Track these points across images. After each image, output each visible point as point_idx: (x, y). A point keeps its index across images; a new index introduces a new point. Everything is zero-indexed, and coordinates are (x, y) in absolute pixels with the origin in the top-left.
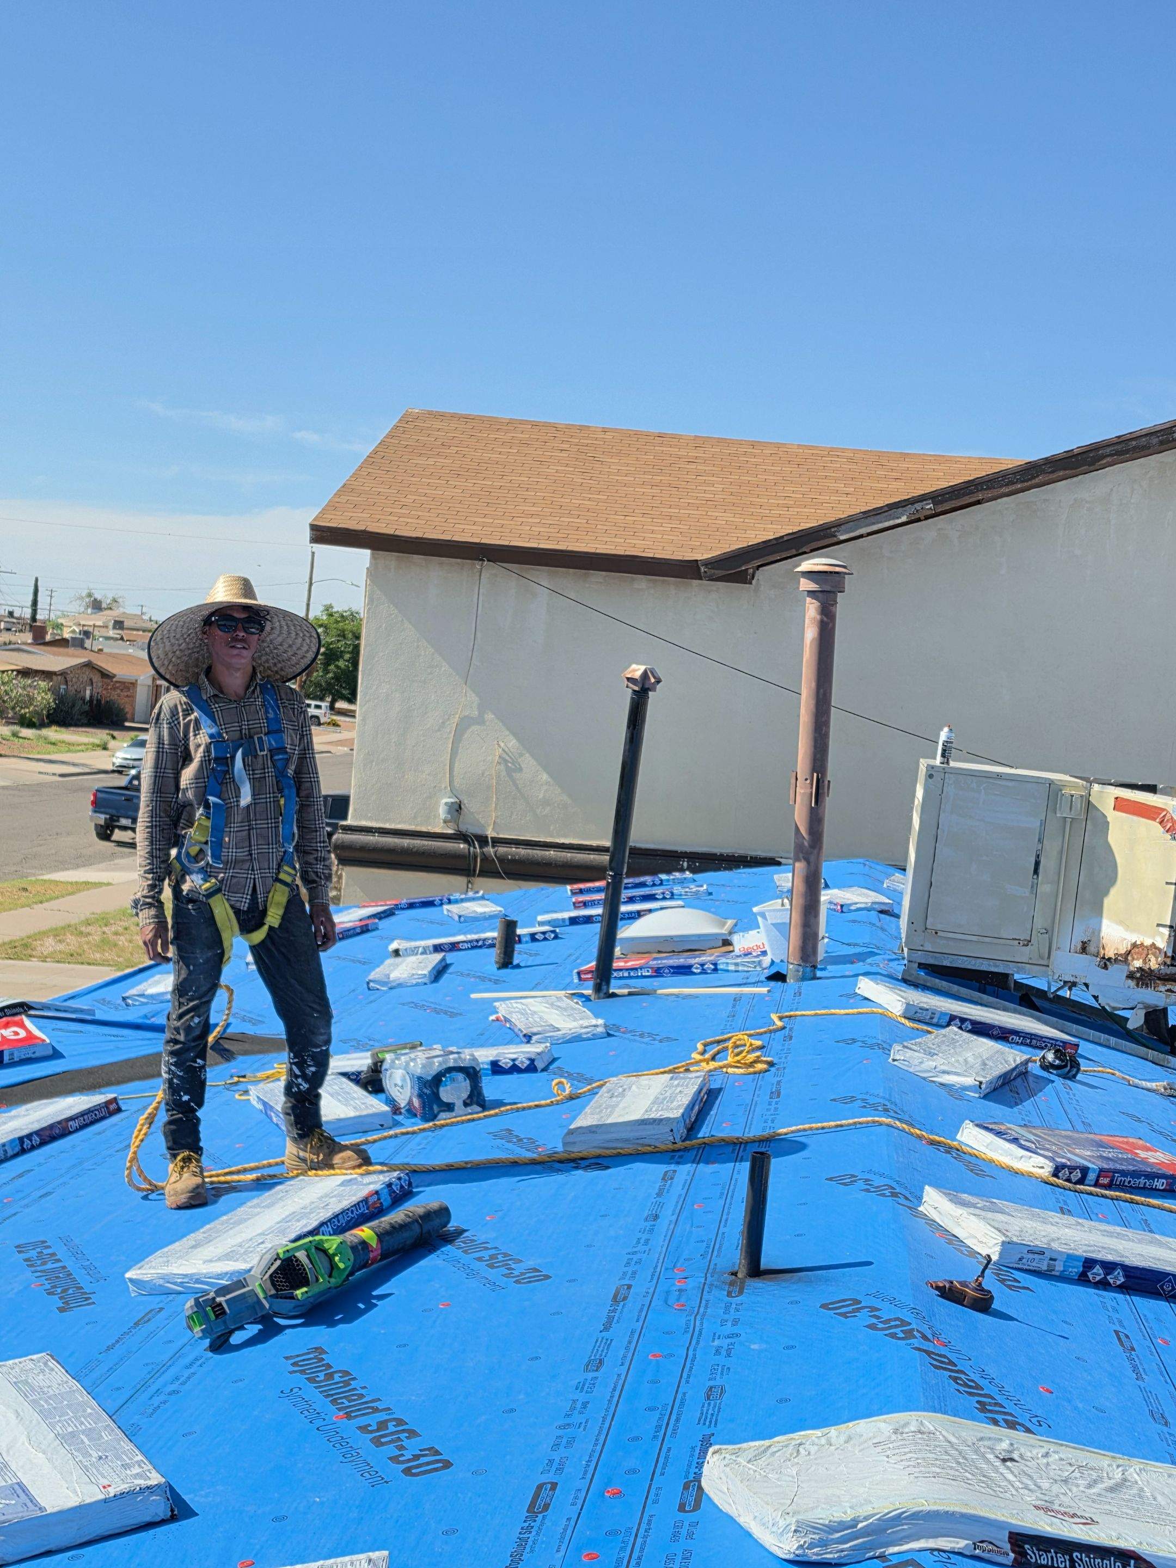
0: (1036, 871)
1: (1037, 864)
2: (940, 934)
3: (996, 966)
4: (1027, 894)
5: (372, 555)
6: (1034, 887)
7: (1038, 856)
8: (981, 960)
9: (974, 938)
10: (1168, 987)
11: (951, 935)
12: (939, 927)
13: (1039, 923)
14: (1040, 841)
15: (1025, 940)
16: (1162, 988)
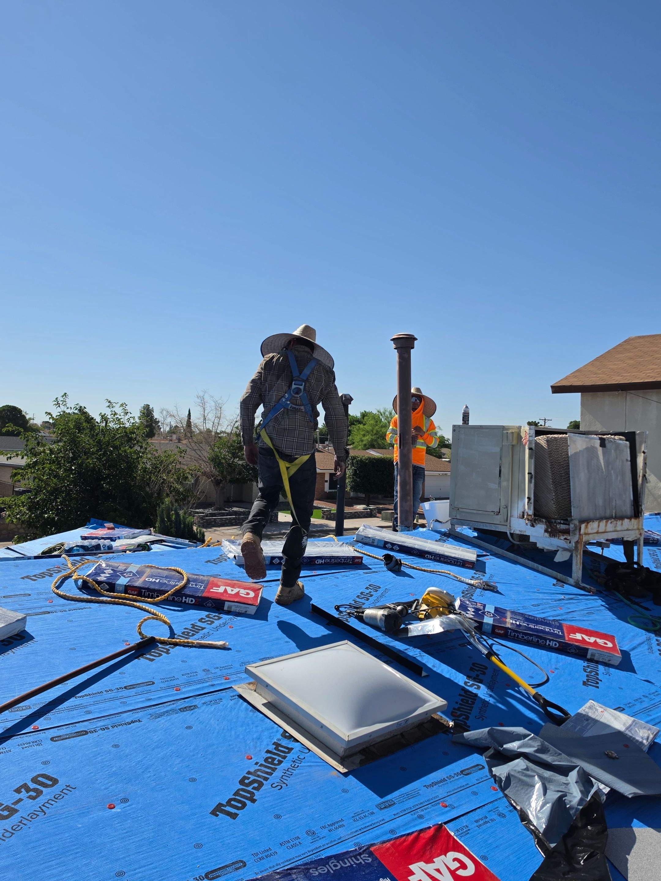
0: (500, 476)
1: (500, 471)
2: (460, 510)
3: (486, 526)
4: (497, 487)
5: (582, 395)
6: (500, 484)
7: (500, 467)
8: (480, 523)
9: (475, 512)
10: (565, 537)
11: (468, 511)
12: (460, 506)
13: (503, 503)
14: (501, 459)
15: (497, 512)
16: (562, 538)
